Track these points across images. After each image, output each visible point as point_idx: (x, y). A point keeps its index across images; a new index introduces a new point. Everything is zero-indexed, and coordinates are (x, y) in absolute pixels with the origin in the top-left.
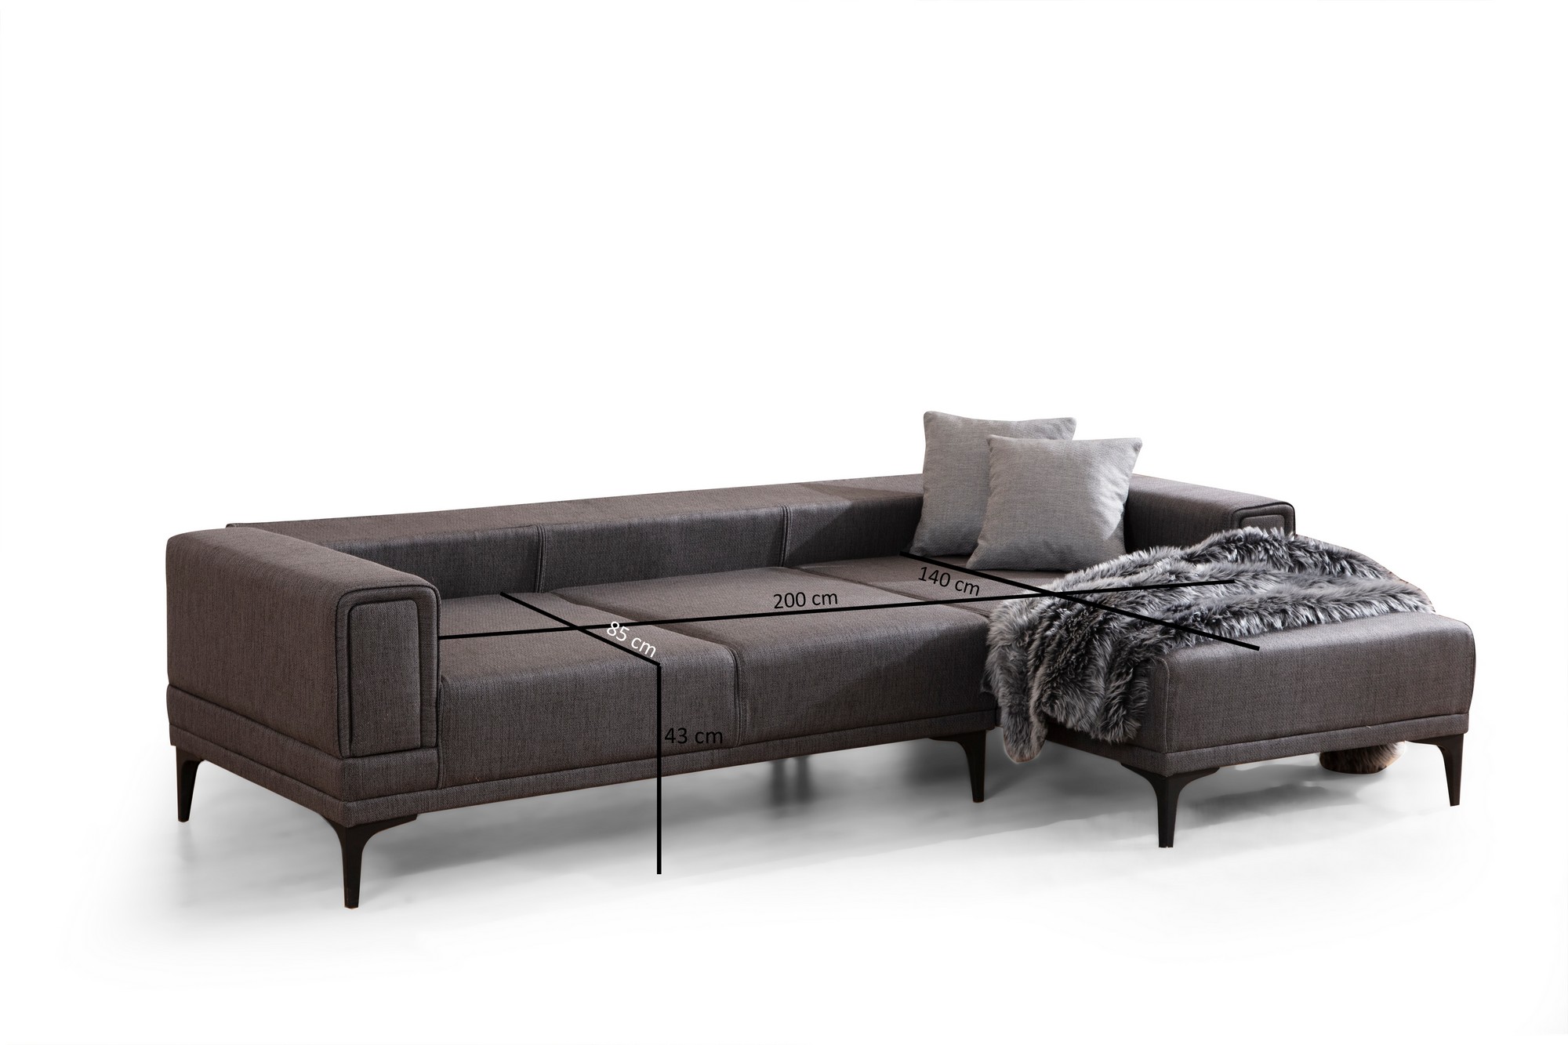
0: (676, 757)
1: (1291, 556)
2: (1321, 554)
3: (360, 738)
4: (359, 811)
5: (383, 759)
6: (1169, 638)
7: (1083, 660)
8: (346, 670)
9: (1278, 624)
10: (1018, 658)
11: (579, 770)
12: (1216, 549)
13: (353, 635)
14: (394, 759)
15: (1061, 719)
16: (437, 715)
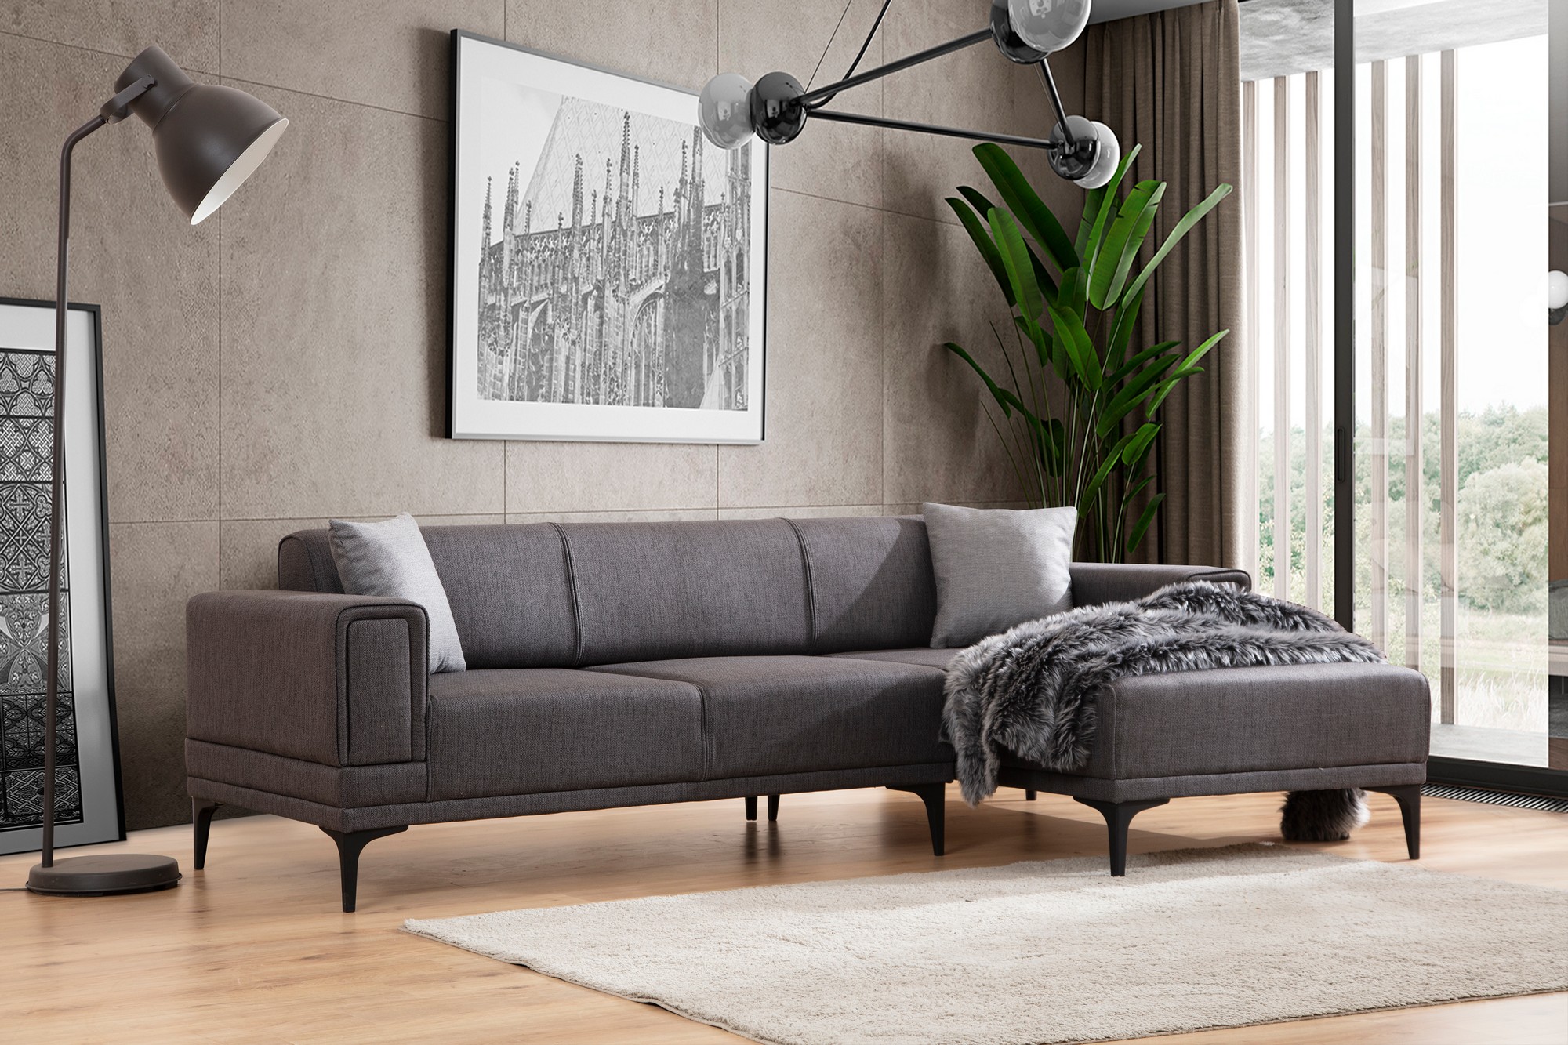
0: (647, 787)
1: (1243, 609)
2: (1273, 608)
3: (357, 747)
4: (357, 819)
5: (378, 769)
6: (1115, 666)
7: (1033, 689)
8: (345, 682)
9: (1226, 660)
10: (973, 700)
11: (556, 793)
12: (1167, 600)
13: (351, 649)
14: (386, 770)
15: (1012, 747)
16: (426, 731)
